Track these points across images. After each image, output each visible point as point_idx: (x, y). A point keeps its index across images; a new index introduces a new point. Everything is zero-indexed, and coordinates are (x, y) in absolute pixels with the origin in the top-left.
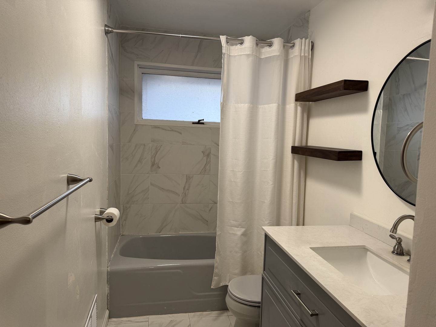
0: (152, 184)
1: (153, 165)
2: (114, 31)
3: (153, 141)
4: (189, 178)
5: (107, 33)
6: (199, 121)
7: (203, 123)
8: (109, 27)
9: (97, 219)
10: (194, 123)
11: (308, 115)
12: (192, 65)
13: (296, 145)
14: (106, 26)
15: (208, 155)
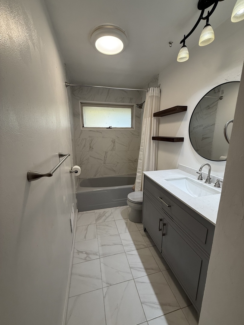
0: (90, 156)
1: (90, 147)
2: (70, 85)
3: (89, 137)
4: (106, 153)
5: (67, 86)
6: (110, 127)
7: (111, 128)
8: (67, 83)
9: (71, 172)
10: (107, 128)
11: (159, 123)
12: (105, 101)
13: (154, 136)
14: (66, 83)
15: (114, 142)
